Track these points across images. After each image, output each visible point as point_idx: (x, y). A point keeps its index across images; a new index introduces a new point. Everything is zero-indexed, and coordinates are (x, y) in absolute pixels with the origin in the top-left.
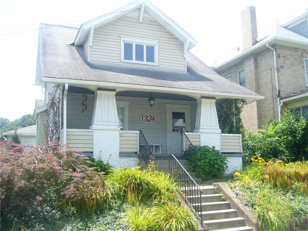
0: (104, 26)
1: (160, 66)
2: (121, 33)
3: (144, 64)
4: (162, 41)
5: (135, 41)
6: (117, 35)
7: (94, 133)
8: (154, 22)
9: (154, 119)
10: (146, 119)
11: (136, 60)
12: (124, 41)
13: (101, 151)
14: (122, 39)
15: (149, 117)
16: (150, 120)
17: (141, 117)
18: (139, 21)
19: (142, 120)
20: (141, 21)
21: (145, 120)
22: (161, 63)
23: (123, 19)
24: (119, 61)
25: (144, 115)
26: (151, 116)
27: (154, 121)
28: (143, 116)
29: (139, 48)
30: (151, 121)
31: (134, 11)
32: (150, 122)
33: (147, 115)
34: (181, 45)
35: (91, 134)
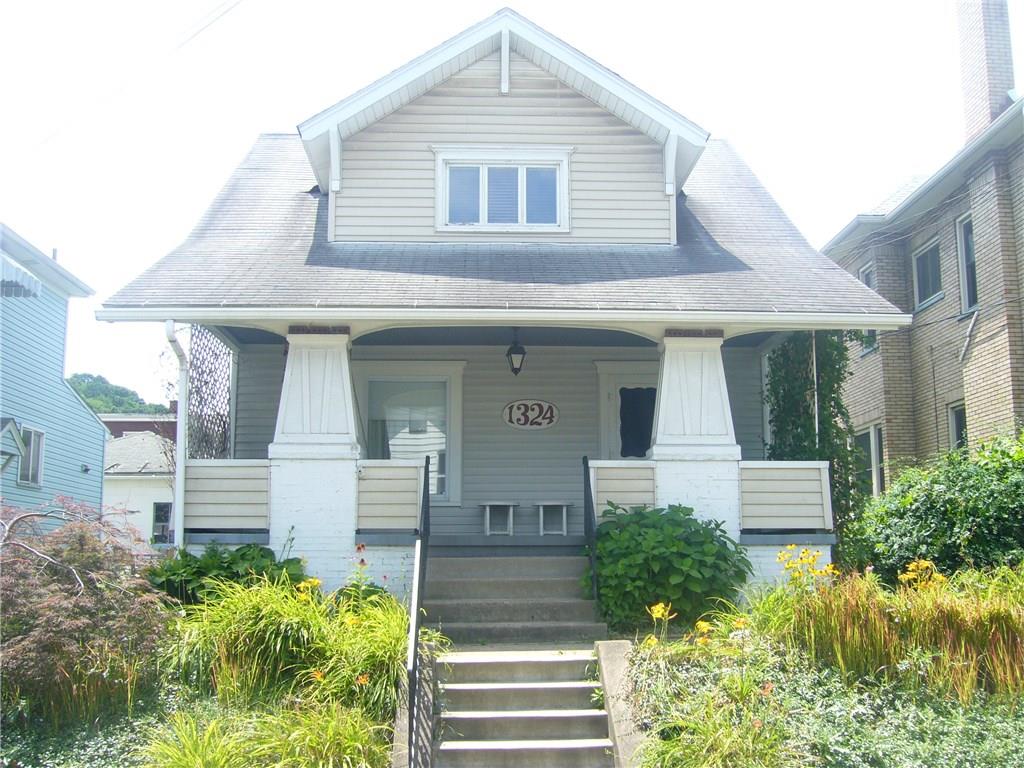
0: (380, 121)
1: (576, 233)
2: (436, 137)
3: (521, 232)
4: (581, 148)
5: (485, 157)
6: (424, 146)
7: (273, 469)
8: (552, 85)
9: (552, 416)
10: (523, 418)
11: (489, 221)
12: (446, 162)
13: (293, 528)
14: (440, 157)
15: (533, 410)
16: (539, 420)
17: (507, 411)
18: (499, 88)
19: (511, 421)
20: (505, 88)
21: (519, 420)
22: (576, 223)
23: (446, 89)
24: (430, 232)
25: (516, 404)
26: (540, 406)
27: (551, 421)
28: (511, 408)
29: (502, 179)
30: (540, 424)
31: (481, 59)
32: (538, 427)
33: (524, 402)
34: (654, 151)
35: (262, 472)
